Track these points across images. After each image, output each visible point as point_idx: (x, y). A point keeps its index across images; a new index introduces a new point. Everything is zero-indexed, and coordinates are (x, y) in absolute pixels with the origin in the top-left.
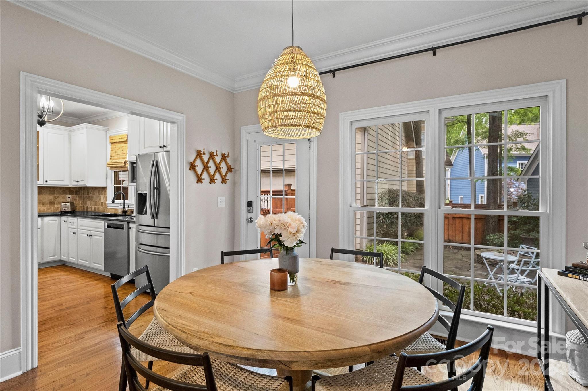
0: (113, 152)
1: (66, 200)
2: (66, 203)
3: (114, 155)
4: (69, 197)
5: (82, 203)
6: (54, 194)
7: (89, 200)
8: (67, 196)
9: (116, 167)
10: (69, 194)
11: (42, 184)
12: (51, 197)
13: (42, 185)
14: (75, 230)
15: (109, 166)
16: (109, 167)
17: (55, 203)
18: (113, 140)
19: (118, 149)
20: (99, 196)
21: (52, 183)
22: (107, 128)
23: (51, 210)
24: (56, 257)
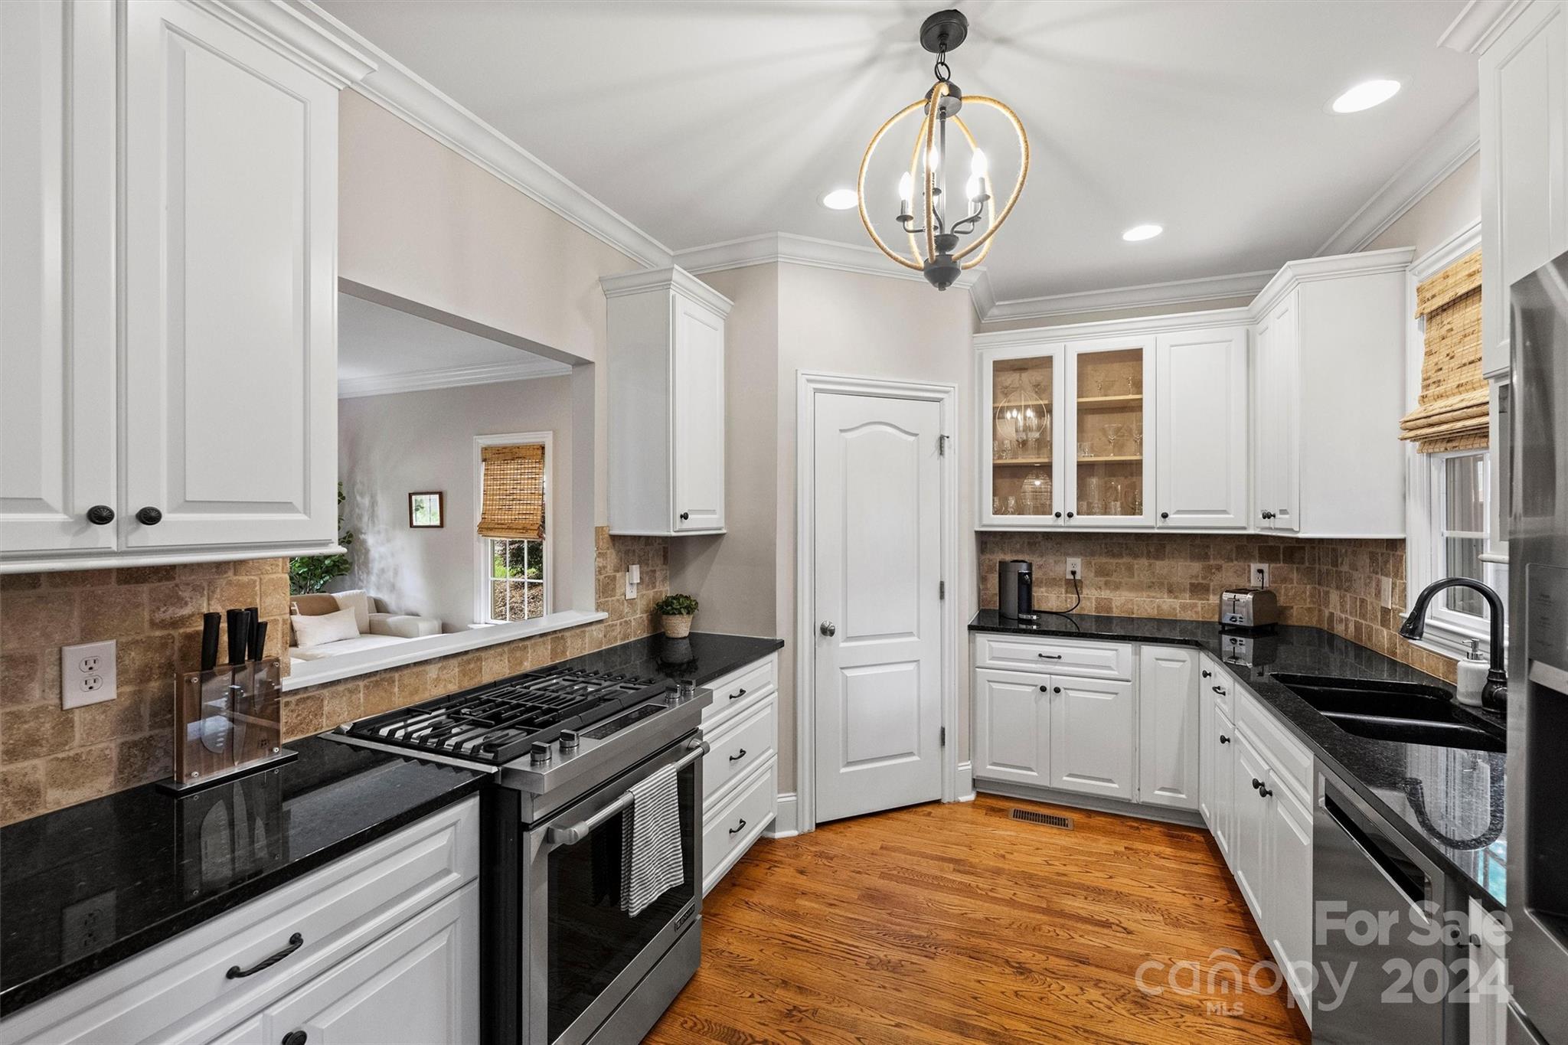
0: (1434, 359)
1: (1249, 581)
2: (1238, 596)
3: (1441, 375)
4: (1261, 571)
5: (1312, 596)
6: (1206, 557)
7: (1338, 588)
8: (1254, 567)
9: (1450, 438)
10: (1262, 560)
11: (1152, 524)
12: (1196, 567)
13: (1153, 528)
15: (1412, 434)
16: (1414, 439)
17: (1208, 590)
18: (1434, 296)
19: (1465, 336)
20: (1374, 576)
21: (1181, 522)
22: (1413, 248)
23: (1197, 613)
24: (1183, 796)
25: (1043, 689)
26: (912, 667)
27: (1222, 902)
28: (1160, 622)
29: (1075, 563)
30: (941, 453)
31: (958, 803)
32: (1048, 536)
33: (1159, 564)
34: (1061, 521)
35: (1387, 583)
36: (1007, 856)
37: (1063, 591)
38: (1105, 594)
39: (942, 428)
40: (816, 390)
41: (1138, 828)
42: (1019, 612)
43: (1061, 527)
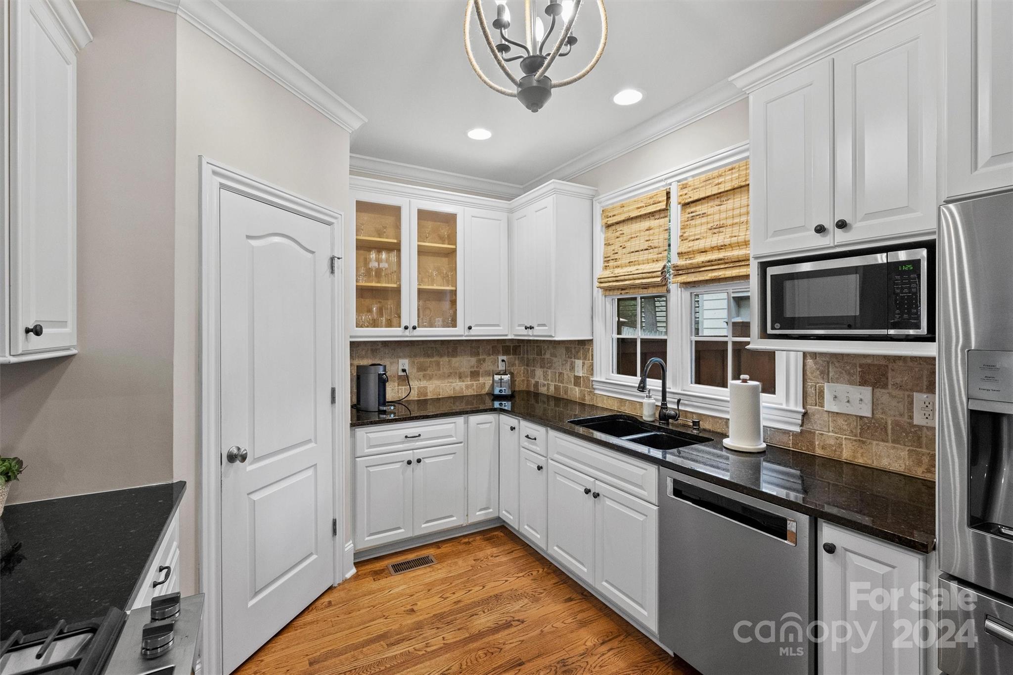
0: (611, 247)
1: (498, 367)
2: (503, 377)
3: (616, 256)
4: (503, 361)
5: (524, 373)
6: (478, 354)
7: (541, 367)
8: (501, 358)
10: (503, 355)
11: (463, 333)
12: (473, 360)
13: (462, 336)
14: (541, 461)
16: (601, 288)
17: (479, 375)
18: (614, 216)
19: (632, 238)
20: (569, 360)
21: (480, 332)
22: (596, 189)
23: (473, 389)
24: (491, 510)
25: (409, 463)
26: (310, 472)
27: (541, 570)
28: (455, 399)
29: (404, 363)
30: (332, 272)
31: (346, 581)
32: (385, 344)
33: (454, 360)
34: (407, 332)
35: (579, 363)
36: (415, 608)
37: (396, 384)
38: (424, 383)
39: (332, 249)
40: (222, 186)
41: (469, 543)
42: (379, 405)
43: (407, 336)
